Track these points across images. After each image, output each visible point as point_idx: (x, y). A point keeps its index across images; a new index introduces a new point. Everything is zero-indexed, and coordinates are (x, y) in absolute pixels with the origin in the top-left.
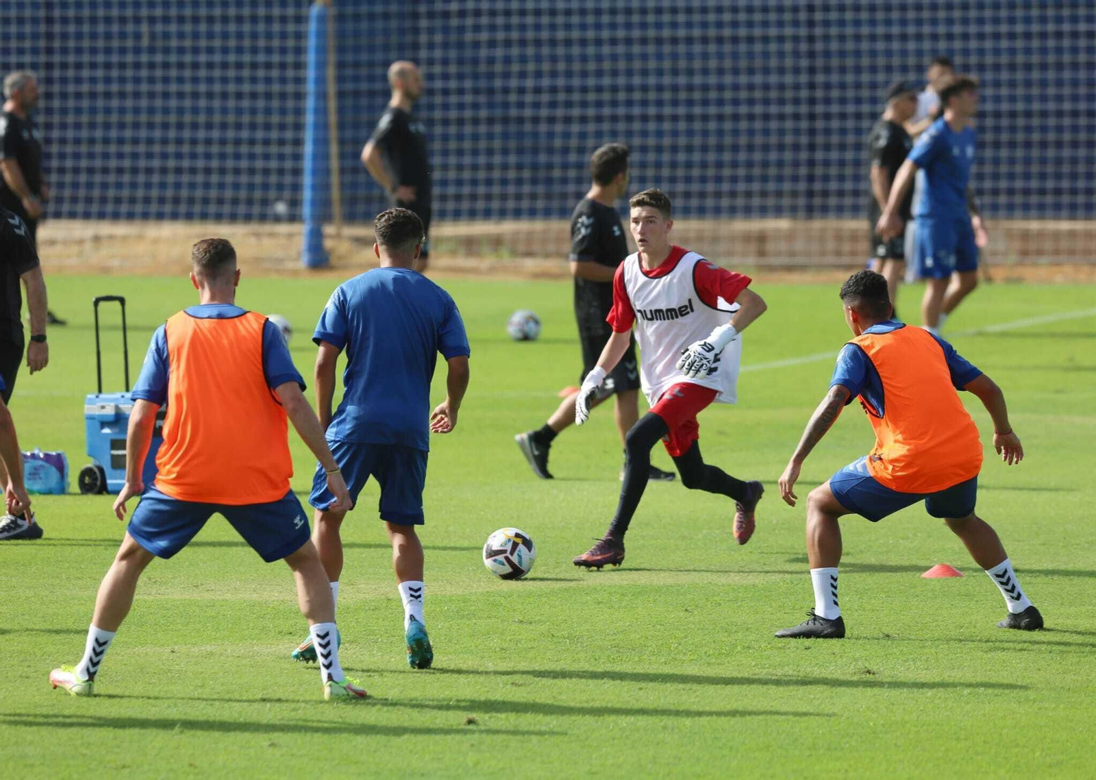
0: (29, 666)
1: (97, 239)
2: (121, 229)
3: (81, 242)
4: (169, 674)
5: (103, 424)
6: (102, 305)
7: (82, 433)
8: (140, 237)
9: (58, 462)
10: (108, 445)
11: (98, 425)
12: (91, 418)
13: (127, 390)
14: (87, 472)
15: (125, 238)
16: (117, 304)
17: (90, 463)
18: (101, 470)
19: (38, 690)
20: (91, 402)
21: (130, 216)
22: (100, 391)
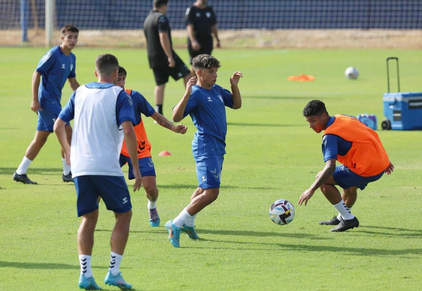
0: (363, 193)
1: (388, 37)
2: (397, 32)
3: (382, 37)
4: (415, 197)
5: (390, 104)
6: (390, 61)
7: (382, 108)
8: (404, 36)
9: (373, 119)
10: (392, 112)
11: (388, 105)
12: (386, 102)
13: (399, 91)
14: (384, 122)
15: (398, 36)
16: (395, 60)
17: (385, 119)
18: (389, 121)
19: (366, 202)
20: (386, 96)
21: (400, 28)
22: (389, 92)
